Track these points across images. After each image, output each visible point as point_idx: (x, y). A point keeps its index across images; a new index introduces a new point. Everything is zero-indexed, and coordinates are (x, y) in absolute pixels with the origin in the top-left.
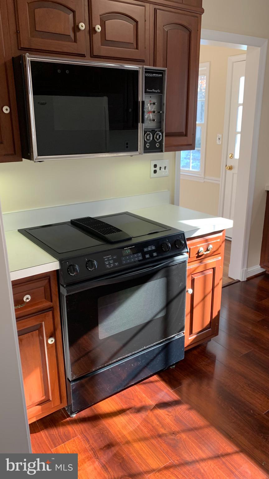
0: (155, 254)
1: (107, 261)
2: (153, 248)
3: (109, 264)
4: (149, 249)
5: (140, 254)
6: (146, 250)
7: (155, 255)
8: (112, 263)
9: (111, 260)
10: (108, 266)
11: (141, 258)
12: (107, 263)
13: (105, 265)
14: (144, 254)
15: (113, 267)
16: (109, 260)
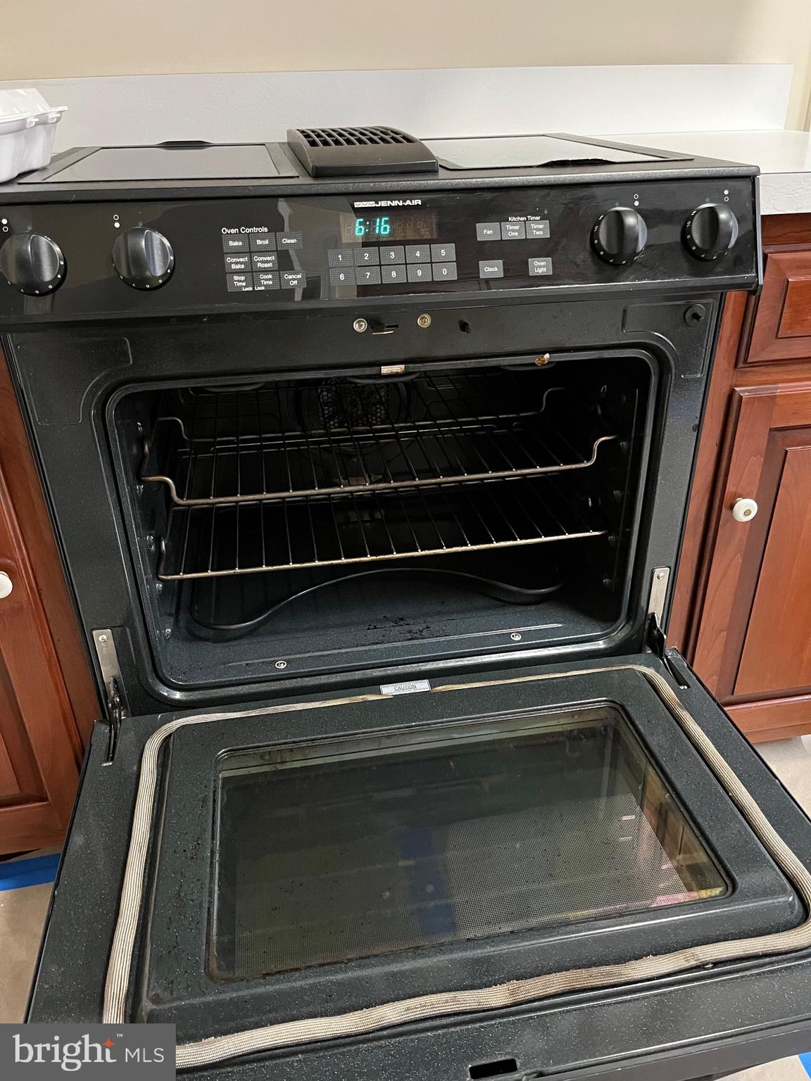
0: (540, 266)
1: (237, 253)
2: (539, 229)
3: (252, 272)
4: (513, 229)
5: (446, 251)
6: (486, 232)
7: (541, 271)
8: (266, 271)
9: (263, 251)
10: (239, 282)
11: (447, 272)
12: (236, 263)
13: (223, 273)
14: (470, 254)
15: (269, 293)
16: (250, 252)
